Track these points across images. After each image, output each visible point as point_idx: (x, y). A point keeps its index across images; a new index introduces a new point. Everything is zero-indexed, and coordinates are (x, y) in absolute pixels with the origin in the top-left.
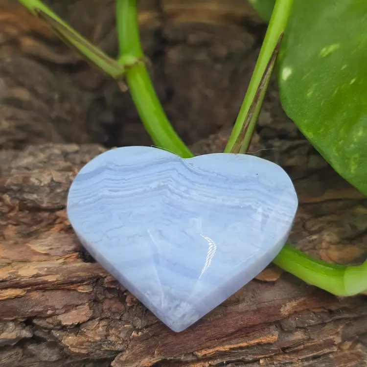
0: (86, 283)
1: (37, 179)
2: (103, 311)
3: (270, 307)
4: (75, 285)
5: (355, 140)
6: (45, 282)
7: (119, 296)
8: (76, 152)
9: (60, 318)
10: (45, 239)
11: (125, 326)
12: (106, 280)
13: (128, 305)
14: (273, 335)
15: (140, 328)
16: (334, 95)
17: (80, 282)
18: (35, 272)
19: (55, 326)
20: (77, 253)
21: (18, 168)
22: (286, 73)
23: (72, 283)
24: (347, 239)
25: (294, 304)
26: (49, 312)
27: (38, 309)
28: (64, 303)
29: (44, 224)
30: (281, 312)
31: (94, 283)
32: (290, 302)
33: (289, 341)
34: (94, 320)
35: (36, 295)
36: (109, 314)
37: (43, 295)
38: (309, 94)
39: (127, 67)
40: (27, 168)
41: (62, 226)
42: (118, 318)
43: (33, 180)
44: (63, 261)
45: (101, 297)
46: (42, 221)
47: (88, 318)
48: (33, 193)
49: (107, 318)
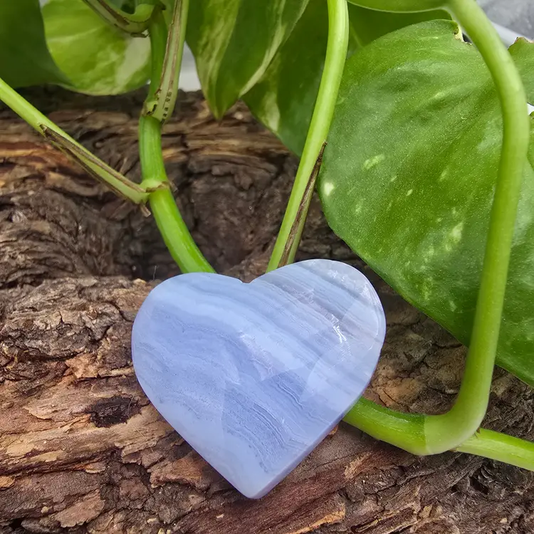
0: (97, 459)
1: (42, 322)
2: (119, 499)
3: (332, 471)
4: (82, 464)
5: (426, 260)
6: (41, 464)
7: (141, 474)
8: (94, 286)
9: (59, 517)
10: (49, 397)
11: (148, 521)
12: (123, 453)
13: (153, 486)
14: (339, 511)
15: (169, 522)
16: (388, 209)
17: (89, 459)
18: (29, 449)
19: (51, 530)
20: (89, 415)
21: (22, 309)
22: (328, 188)
23: (79, 461)
24: (404, 371)
25: (358, 462)
26: (45, 509)
27: (28, 506)
28: (66, 492)
29: (49, 377)
30: (344, 476)
31: (107, 458)
32: (353, 460)
33: (360, 516)
34: (106, 514)
35: (28, 484)
36: (127, 503)
37: (38, 483)
38: (358, 210)
39: (150, 191)
40: (33, 309)
41: (71, 378)
42: (139, 507)
43: (37, 323)
44: (69, 428)
45: (117, 478)
46: (47, 373)
47: (98, 513)
48: (37, 339)
49: (124, 509)
